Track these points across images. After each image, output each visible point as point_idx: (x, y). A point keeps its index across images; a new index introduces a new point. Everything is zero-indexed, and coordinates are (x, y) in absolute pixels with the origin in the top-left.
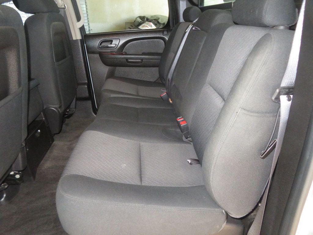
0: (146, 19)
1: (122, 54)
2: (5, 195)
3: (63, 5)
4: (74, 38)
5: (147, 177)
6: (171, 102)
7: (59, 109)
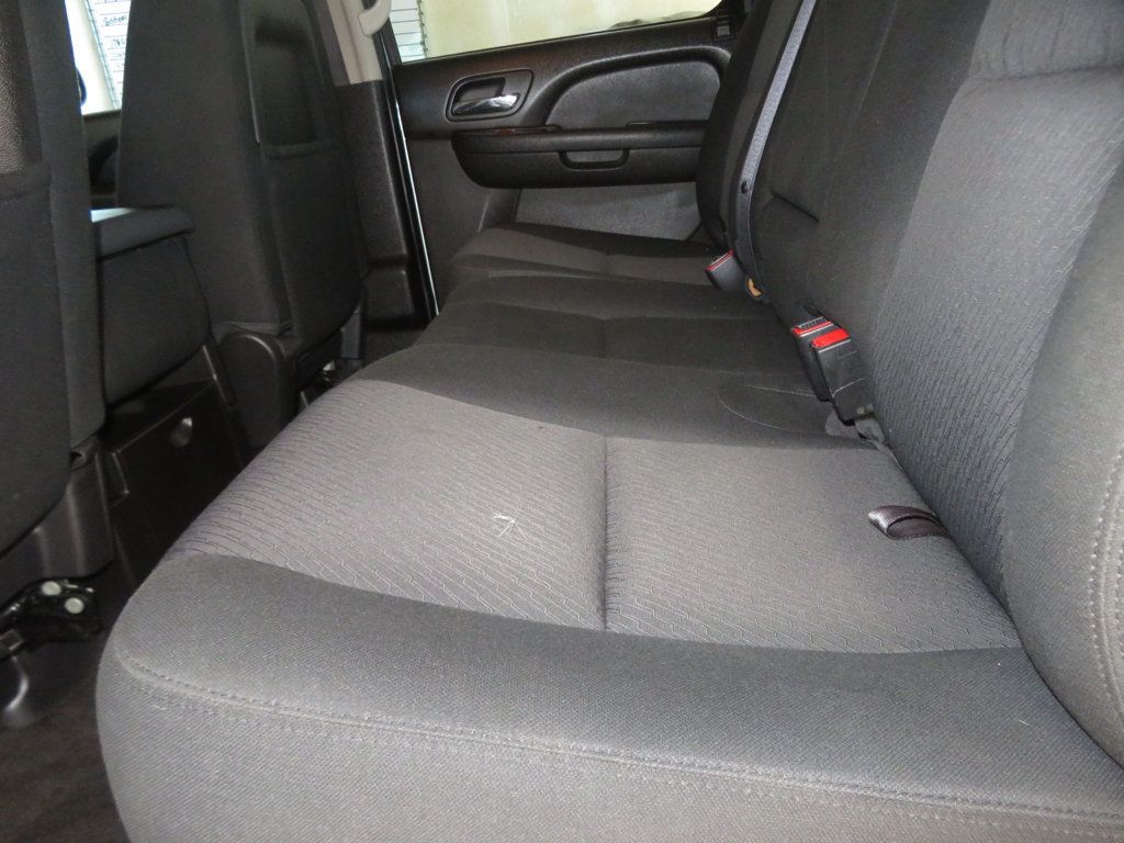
1: (544, 132)
2: (24, 687)
4: (354, 79)
5: (635, 593)
6: (755, 293)
7: (278, 342)
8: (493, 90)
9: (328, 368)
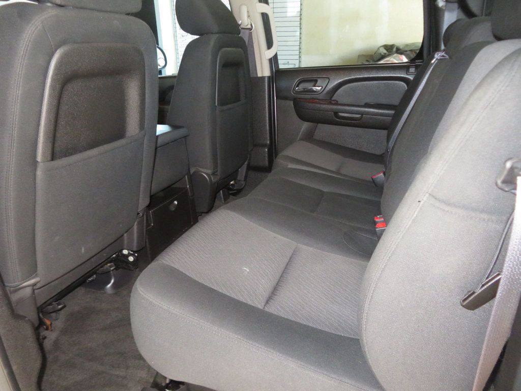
0: (395, 49)
1: (331, 104)
2: (112, 281)
3: (250, 24)
4: (259, 75)
7: (211, 176)
8: (313, 84)
9: (232, 183)
